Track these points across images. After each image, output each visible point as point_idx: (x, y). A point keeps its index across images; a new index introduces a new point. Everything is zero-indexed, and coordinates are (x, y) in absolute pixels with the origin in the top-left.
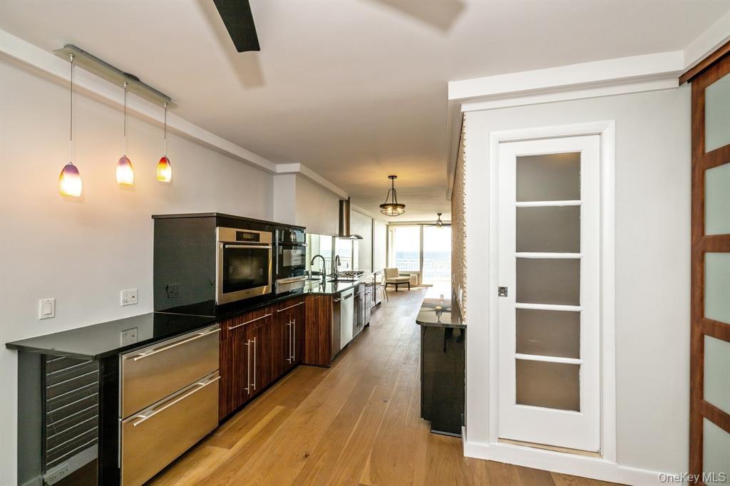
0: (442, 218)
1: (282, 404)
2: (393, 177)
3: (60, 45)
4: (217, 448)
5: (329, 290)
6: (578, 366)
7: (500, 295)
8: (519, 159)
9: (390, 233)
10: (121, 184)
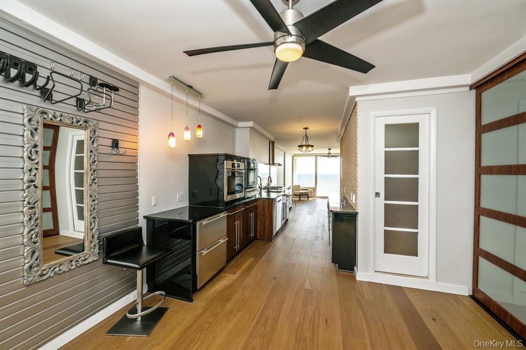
0: (331, 152)
1: (252, 257)
2: (306, 129)
3: (167, 77)
4: (228, 275)
5: (264, 195)
6: (417, 233)
7: (376, 197)
8: (386, 126)
9: (294, 161)
10: (186, 140)
